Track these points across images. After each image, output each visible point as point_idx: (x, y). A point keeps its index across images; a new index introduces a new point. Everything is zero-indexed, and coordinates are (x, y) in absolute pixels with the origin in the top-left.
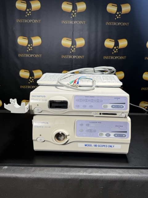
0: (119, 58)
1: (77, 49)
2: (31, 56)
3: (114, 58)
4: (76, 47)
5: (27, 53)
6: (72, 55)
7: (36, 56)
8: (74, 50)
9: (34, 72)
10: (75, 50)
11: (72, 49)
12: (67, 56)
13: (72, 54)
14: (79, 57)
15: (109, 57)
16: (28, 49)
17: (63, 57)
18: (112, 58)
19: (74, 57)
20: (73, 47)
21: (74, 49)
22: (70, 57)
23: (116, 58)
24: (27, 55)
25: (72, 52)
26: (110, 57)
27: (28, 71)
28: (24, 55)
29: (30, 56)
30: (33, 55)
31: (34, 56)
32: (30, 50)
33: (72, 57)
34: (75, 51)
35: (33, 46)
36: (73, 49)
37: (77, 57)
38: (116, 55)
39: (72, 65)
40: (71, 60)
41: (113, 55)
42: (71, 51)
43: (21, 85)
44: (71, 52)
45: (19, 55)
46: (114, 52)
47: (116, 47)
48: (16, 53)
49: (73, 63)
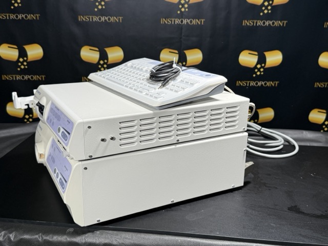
0: (273, 23)
1: (191, 6)
2: (103, 19)
3: (264, 23)
4: (190, 3)
5: (96, 14)
6: (182, 18)
7: (112, 19)
8: (185, 8)
9: (108, 50)
10: (187, 8)
11: (180, 6)
12: (171, 21)
13: (182, 16)
14: (195, 22)
15: (253, 23)
16: (97, 7)
17: (163, 21)
18: (260, 23)
19: (185, 22)
20: (182, 2)
21: (186, 6)
22: (178, 21)
23: (267, 23)
24: (96, 19)
26: (257, 23)
27: (97, 49)
28: (89, 18)
29: (100, 19)
30: (107, 18)
31: (109, 19)
33: (182, 22)
34: (187, 10)
36: (183, 5)
37: (191, 22)
38: (267, 17)
39: (181, 38)
40: (180, 27)
41: (261, 18)
43: (84, 76)
44: (179, 12)
45: (80, 18)
46: (263, 11)
47: (269, 2)
48: (75, 14)
49: (183, 34)
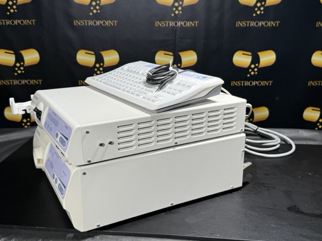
0: (266, 24)
1: (185, 9)
2: (98, 23)
3: (257, 24)
4: (184, 5)
5: (91, 18)
6: (176, 20)
7: (107, 23)
8: (179, 11)
9: (104, 54)
10: (181, 10)
12: (166, 23)
13: (176, 18)
14: (188, 24)
15: (247, 23)
16: (92, 11)
17: (157, 24)
18: (253, 24)
19: (179, 24)
20: (176, 4)
21: (180, 8)
22: (172, 24)
23: (260, 24)
24: (91, 23)
25: (175, 14)
26: (250, 23)
27: (93, 53)
28: (84, 22)
29: (95, 23)
30: (102, 22)
31: (104, 23)
32: (95, 11)
33: (176, 24)
34: (181, 12)
35: (101, 4)
36: (177, 8)
37: (185, 24)
38: (260, 18)
39: (175, 40)
40: (174, 30)
41: (254, 19)
42: (174, 12)
43: (80, 80)
44: (173, 15)
45: (76, 23)
46: (256, 12)
47: (261, 3)
48: (70, 18)
49: (177, 36)
